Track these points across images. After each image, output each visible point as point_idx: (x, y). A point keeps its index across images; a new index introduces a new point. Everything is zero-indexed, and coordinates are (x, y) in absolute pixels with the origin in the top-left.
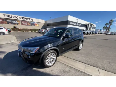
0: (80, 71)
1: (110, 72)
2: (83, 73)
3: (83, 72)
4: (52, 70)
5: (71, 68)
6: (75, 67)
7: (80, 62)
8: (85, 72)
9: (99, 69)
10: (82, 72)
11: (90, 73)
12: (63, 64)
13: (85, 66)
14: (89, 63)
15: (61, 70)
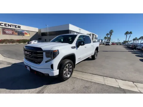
0: (101, 84)
1: (126, 81)
2: (105, 86)
4: (73, 88)
6: (95, 81)
7: (97, 76)
8: (106, 84)
9: (116, 79)
10: (103, 85)
11: (111, 84)
12: (82, 79)
13: (103, 79)
14: (105, 75)
15: (83, 86)
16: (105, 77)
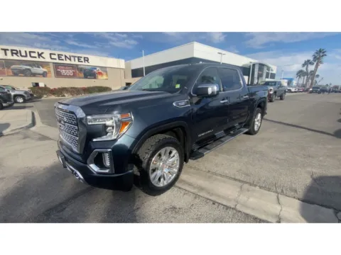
0: (222, 205)
1: (313, 203)
2: (231, 212)
3: (233, 209)
5: (195, 198)
8: (238, 207)
9: (279, 195)
10: (227, 208)
11: (253, 209)
13: (239, 190)
15: (167, 206)
16: (246, 186)
